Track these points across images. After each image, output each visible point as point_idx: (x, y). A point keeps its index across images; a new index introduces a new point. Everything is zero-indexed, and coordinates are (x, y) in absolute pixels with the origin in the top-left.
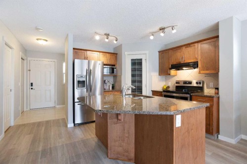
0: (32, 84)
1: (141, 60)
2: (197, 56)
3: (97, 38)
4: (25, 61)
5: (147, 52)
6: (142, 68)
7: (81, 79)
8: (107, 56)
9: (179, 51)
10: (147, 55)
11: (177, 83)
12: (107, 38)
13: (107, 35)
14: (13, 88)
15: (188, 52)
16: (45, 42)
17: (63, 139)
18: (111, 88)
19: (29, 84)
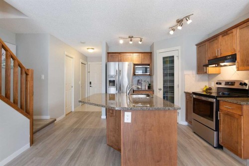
0: (90, 83)
1: (173, 57)
2: (235, 47)
3: (121, 42)
4: (86, 65)
5: (179, 48)
6: (174, 67)
7: (112, 79)
8: (141, 56)
9: (216, 41)
10: (180, 51)
11: (217, 83)
12: (131, 41)
13: (131, 37)
14: (73, 85)
15: (226, 42)
16: (92, 50)
17: (92, 125)
18: (147, 88)
19: (89, 83)
